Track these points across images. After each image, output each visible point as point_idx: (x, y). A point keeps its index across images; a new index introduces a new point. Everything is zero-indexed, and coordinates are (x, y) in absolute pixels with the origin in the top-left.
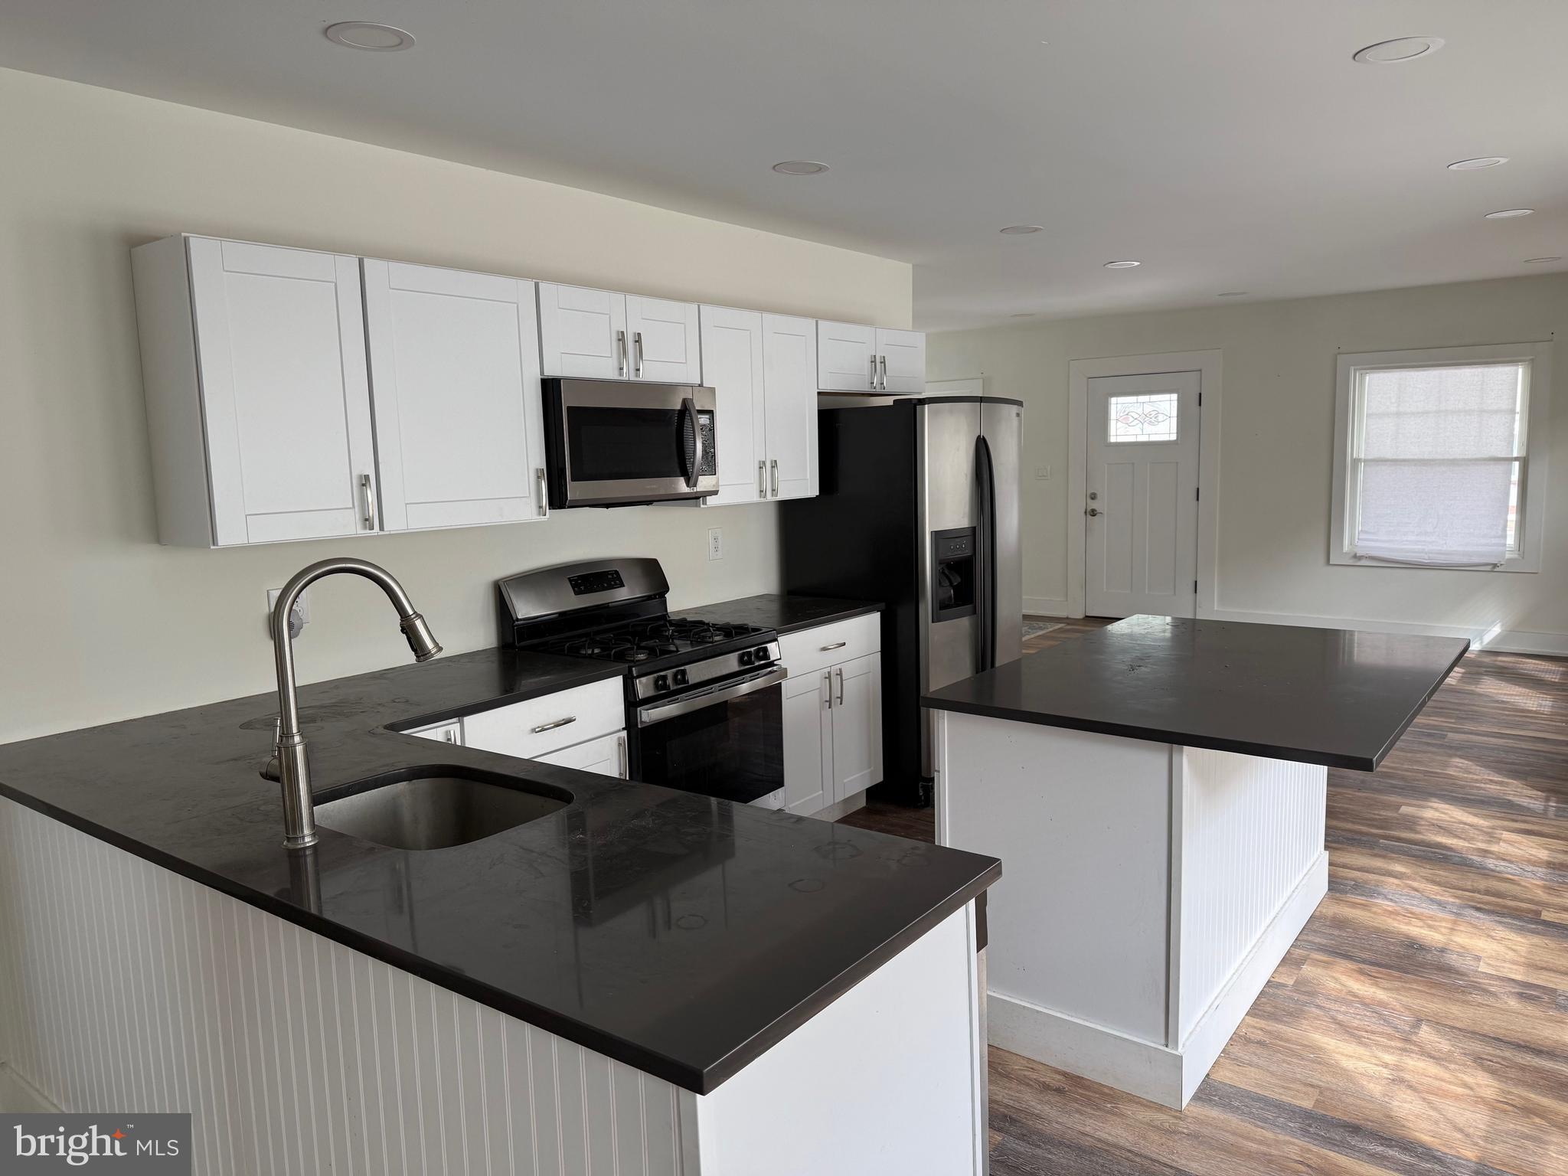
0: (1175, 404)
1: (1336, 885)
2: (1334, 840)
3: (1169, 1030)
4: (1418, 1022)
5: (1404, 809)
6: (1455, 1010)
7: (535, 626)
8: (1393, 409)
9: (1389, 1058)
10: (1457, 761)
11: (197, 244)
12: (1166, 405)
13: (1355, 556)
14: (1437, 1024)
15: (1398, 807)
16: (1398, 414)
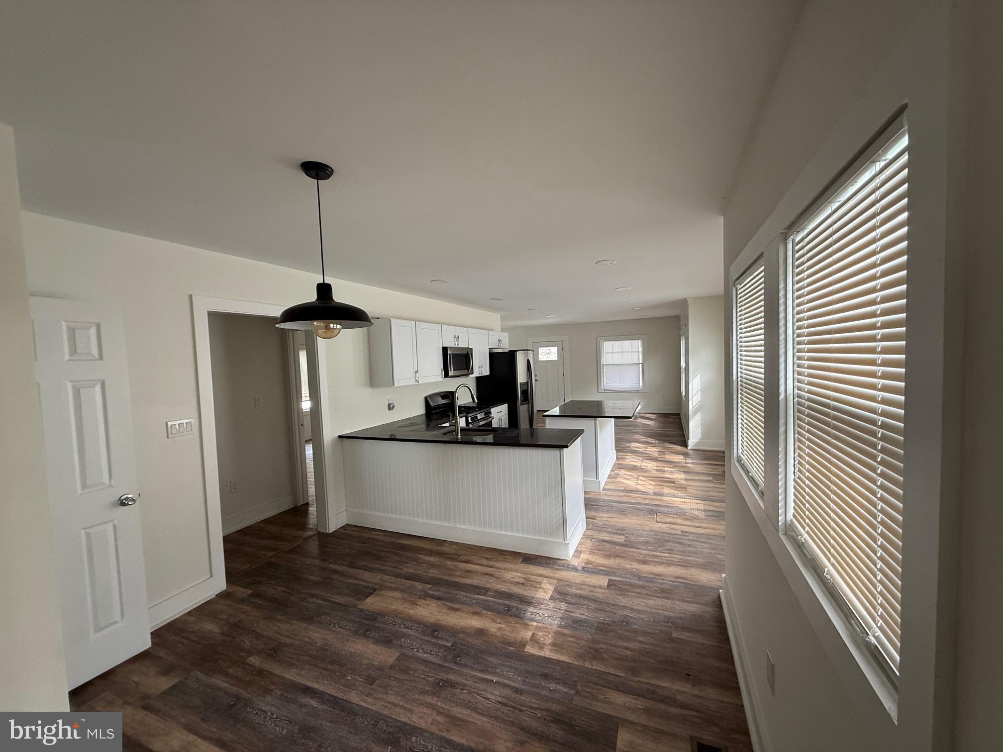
0: (556, 350)
1: (617, 458)
2: (617, 451)
3: (597, 477)
4: (639, 476)
5: (627, 445)
6: (645, 474)
7: (438, 407)
8: (611, 351)
9: (635, 482)
10: (636, 435)
11: (393, 321)
12: (554, 350)
13: (605, 390)
14: (642, 476)
15: (625, 444)
16: (613, 353)
